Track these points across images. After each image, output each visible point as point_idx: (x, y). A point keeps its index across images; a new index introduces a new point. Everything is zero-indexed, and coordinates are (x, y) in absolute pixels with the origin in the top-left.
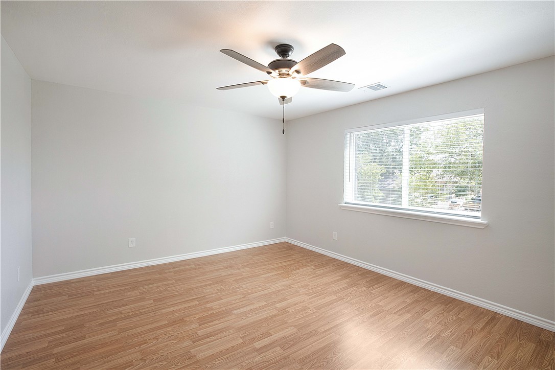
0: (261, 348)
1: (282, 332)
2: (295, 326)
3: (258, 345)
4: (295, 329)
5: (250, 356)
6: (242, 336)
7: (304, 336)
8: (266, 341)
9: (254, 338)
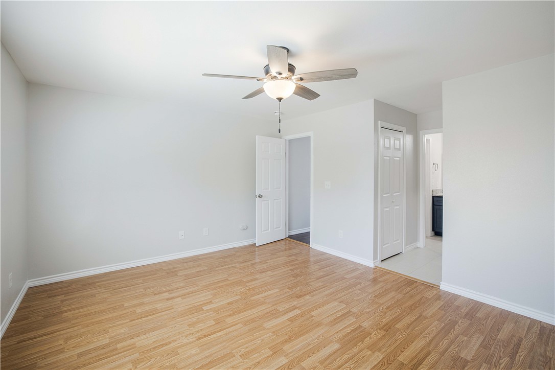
0: (295, 309)
1: (278, 322)
2: (264, 329)
3: (297, 312)
4: (265, 325)
5: (300, 304)
6: (314, 318)
7: (258, 319)
8: (291, 314)
9: (302, 316)
